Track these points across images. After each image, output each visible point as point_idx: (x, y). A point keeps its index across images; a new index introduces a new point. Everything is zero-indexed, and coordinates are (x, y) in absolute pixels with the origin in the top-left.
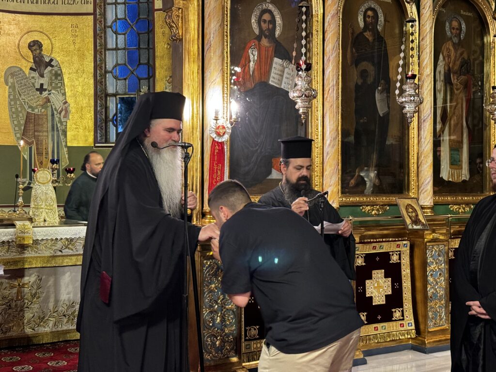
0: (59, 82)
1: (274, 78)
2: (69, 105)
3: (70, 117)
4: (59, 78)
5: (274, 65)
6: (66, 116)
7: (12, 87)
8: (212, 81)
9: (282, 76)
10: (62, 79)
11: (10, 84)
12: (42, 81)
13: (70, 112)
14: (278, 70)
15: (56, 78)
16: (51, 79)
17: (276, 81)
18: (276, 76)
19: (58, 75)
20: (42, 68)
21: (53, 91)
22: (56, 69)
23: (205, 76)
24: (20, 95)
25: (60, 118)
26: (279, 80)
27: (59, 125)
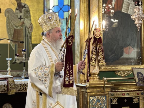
0: (28, 15)
1: (124, 9)
2: (33, 25)
3: (33, 30)
4: (28, 13)
5: (124, 3)
6: (31, 30)
7: (8, 18)
8: (93, 11)
9: (128, 8)
10: (30, 13)
11: (7, 16)
12: (21, 14)
13: (33, 28)
14: (126, 5)
15: (27, 13)
16: (25, 13)
17: (125, 10)
18: (125, 8)
19: (28, 11)
20: (21, 9)
21: (26, 19)
22: (27, 9)
23: (90, 9)
24: (11, 21)
25: (29, 31)
26: (127, 10)
27: (28, 34)
